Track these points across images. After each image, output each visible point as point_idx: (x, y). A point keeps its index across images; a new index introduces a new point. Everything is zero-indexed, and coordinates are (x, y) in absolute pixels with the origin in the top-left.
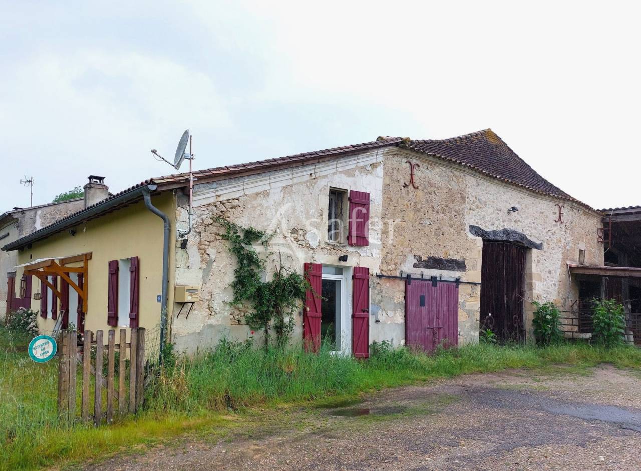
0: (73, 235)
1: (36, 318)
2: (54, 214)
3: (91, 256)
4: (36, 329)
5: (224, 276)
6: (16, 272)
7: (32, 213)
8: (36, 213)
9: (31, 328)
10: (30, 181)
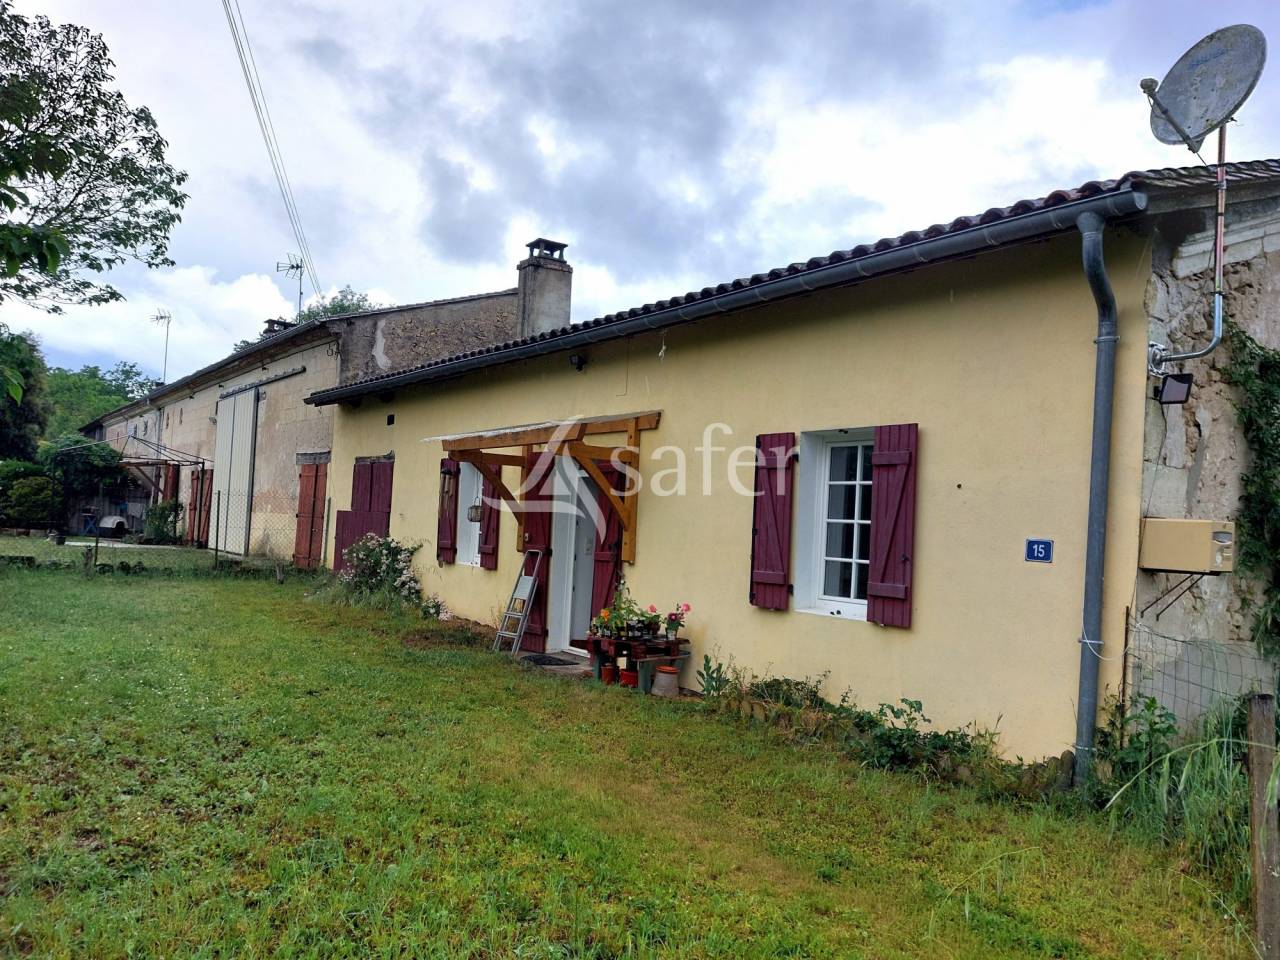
0: (580, 368)
1: (410, 561)
2: (412, 329)
3: (658, 422)
4: (418, 587)
5: (1221, 493)
6: (329, 452)
7: (369, 323)
8: (375, 325)
9: (404, 584)
10: (298, 267)
